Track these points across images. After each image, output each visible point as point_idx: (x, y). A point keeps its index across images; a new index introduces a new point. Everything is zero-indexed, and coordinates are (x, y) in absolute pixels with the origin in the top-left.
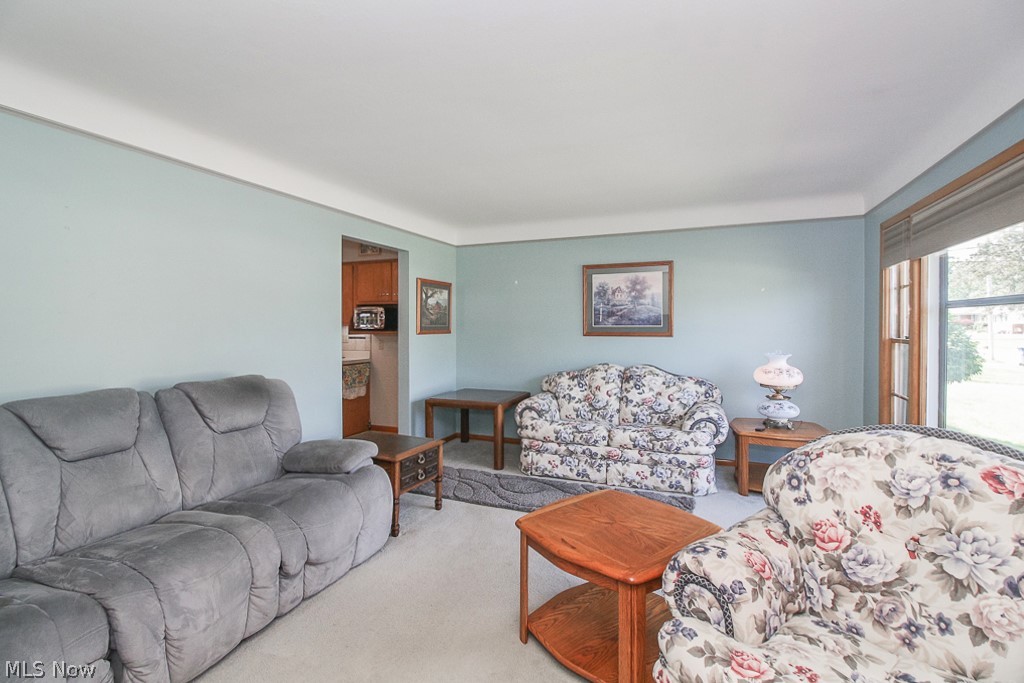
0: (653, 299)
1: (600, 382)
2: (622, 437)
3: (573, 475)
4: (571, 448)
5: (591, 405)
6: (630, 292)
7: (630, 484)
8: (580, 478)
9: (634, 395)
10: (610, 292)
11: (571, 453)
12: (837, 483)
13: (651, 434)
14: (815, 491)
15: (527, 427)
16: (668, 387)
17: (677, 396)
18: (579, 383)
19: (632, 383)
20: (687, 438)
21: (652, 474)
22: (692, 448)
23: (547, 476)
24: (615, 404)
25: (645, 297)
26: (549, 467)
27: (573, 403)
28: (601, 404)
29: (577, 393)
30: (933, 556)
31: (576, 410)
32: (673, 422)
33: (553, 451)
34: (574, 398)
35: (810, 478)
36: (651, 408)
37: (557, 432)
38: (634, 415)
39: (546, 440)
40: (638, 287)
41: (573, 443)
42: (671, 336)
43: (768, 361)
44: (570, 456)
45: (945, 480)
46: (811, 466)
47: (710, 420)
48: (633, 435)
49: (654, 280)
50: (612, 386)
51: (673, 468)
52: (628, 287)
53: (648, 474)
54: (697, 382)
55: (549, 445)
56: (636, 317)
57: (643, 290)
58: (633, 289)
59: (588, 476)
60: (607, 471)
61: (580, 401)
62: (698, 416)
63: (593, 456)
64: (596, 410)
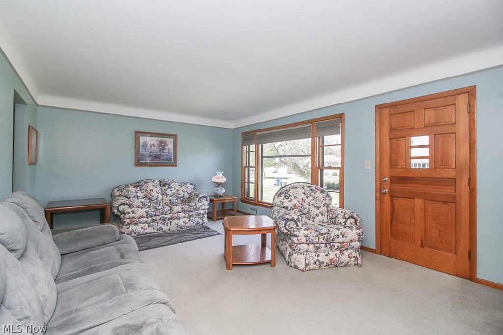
0: (169, 150)
1: (152, 188)
2: (177, 208)
3: (155, 231)
4: (154, 218)
5: (149, 199)
6: (159, 146)
7: (180, 227)
8: (158, 231)
9: (169, 192)
10: (149, 145)
11: (154, 220)
12: (296, 195)
13: (188, 205)
14: (292, 198)
15: (129, 213)
16: (181, 187)
17: (186, 190)
18: (140, 189)
19: (167, 187)
20: (201, 204)
21: (189, 221)
22: (203, 207)
23: (141, 235)
24: (160, 197)
25: (165, 149)
26: (142, 230)
27: (140, 199)
28: (154, 198)
29: (140, 194)
30: (313, 204)
31: (142, 202)
32: (186, 200)
33: (145, 222)
34: (140, 197)
35: (290, 195)
36: (177, 196)
37: (147, 212)
38: (170, 200)
39: (141, 217)
40: (163, 144)
41: (155, 216)
42: (176, 166)
43: (216, 174)
44: (153, 222)
45: (311, 190)
46: (289, 193)
47: (204, 197)
48: (182, 206)
49: (170, 142)
50: (158, 189)
51: (196, 216)
52: (158, 144)
53: (187, 221)
54: (190, 184)
55: (142, 219)
56: (162, 158)
57: (165, 145)
58: (160, 145)
59: (162, 229)
60: (171, 224)
61: (143, 198)
62: (200, 196)
63: (164, 219)
64: (152, 200)
